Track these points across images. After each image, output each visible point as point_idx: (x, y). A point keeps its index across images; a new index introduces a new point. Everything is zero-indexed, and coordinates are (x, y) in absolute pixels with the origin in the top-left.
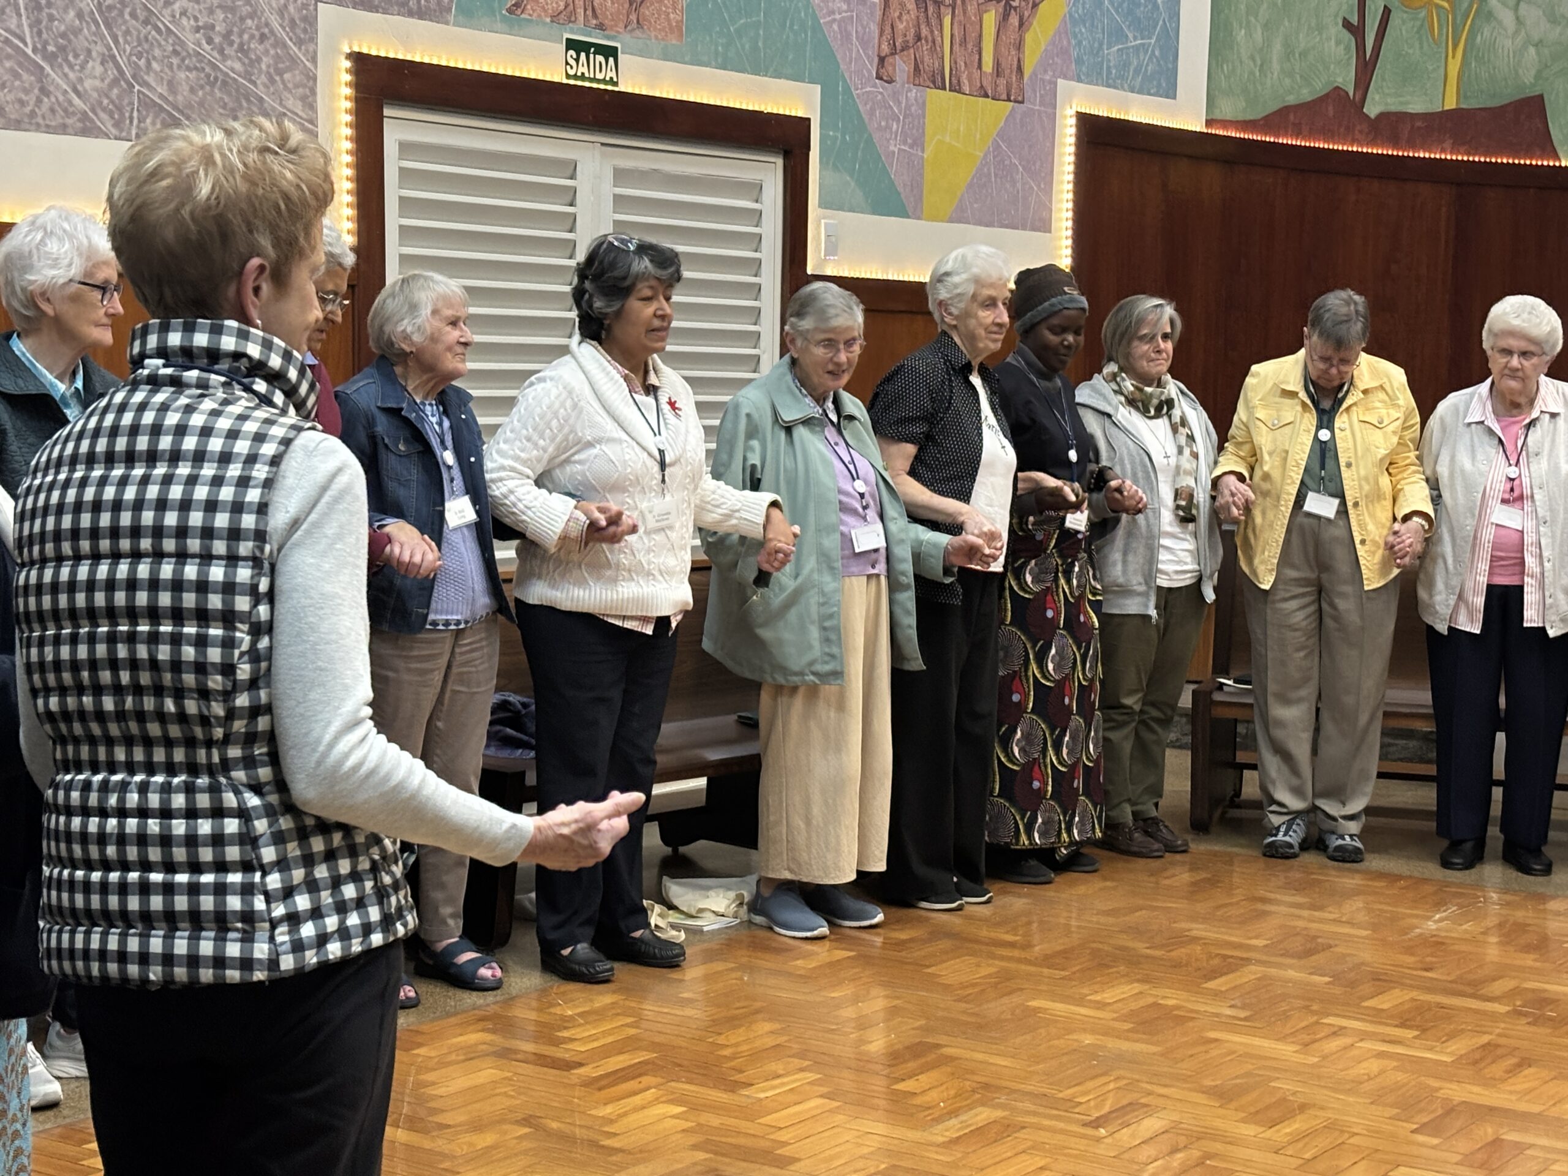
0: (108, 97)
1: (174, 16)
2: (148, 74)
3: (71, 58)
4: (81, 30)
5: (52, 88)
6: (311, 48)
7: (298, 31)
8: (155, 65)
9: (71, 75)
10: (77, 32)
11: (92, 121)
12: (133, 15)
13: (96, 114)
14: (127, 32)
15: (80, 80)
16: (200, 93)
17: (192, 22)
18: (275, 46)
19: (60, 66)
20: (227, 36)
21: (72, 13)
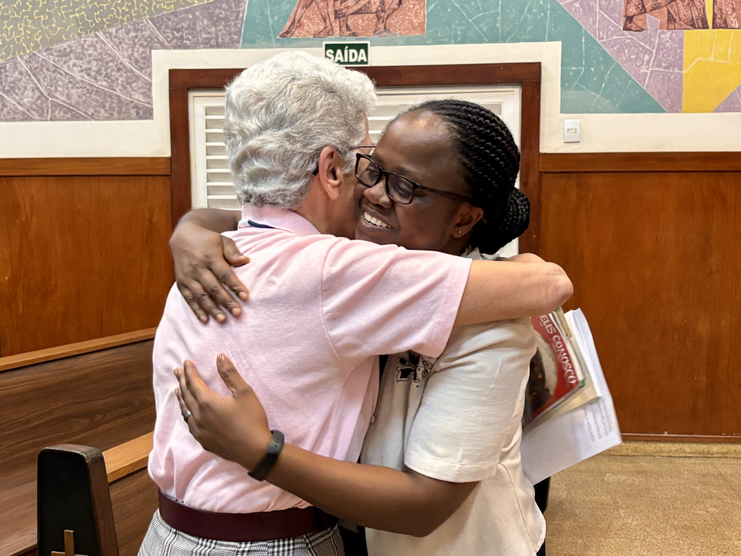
0: (35, 104)
1: (69, 67)
2: (55, 93)
3: (17, 91)
4: (21, 79)
5: (8, 104)
6: (148, 70)
8: (59, 89)
9: (17, 98)
10: (19, 80)
11: (27, 115)
12: (48, 70)
13: (30, 113)
14: (45, 77)
15: (22, 99)
16: (84, 98)
17: (79, 68)
18: (126, 72)
19: (12, 95)
20: (99, 72)
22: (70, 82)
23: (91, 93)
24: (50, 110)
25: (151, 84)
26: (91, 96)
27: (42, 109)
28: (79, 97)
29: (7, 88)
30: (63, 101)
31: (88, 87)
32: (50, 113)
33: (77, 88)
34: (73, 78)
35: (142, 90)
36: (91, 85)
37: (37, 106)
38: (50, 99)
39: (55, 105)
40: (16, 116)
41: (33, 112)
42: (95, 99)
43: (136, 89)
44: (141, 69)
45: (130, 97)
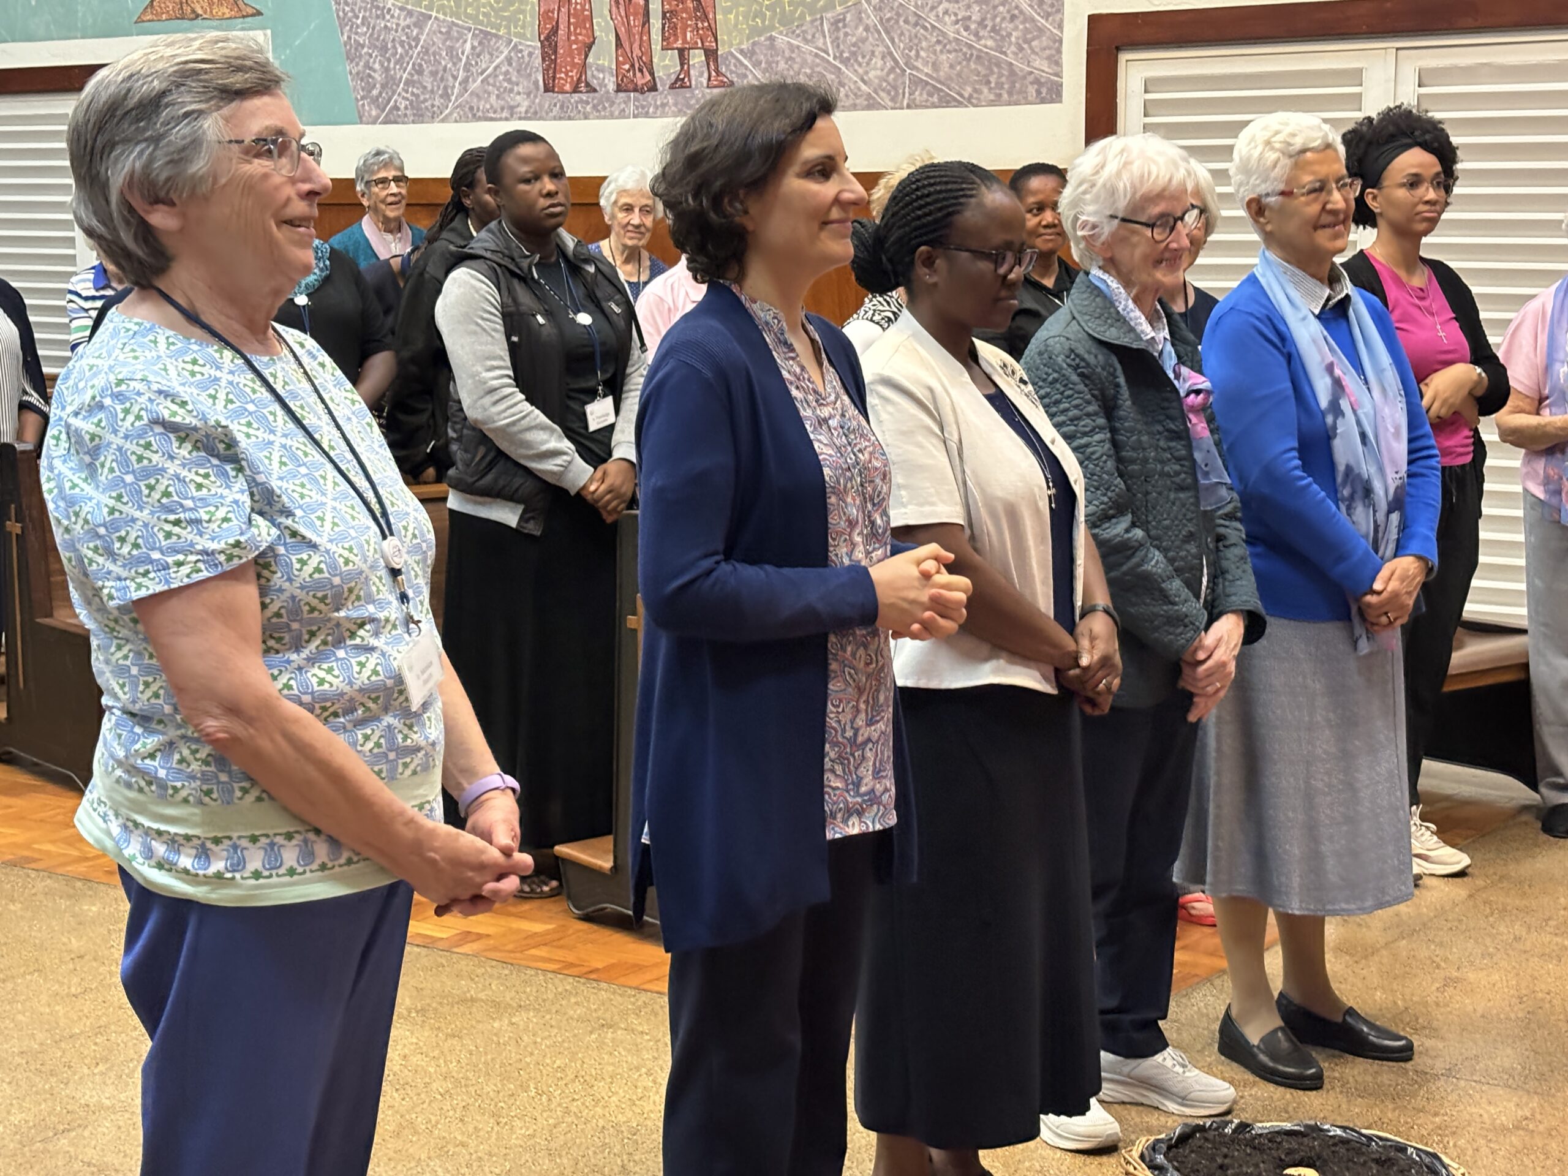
0: (886, 81)
1: (938, 16)
2: (916, 60)
3: (860, 59)
4: (867, 39)
5: (846, 81)
6: (1058, 17)
7: (1045, 7)
8: (922, 54)
9: (860, 71)
10: (864, 40)
11: (874, 99)
12: (906, 22)
13: (877, 94)
14: (902, 34)
15: (867, 73)
16: (958, 68)
17: (953, 18)
18: (1023, 23)
19: (852, 65)
20: (982, 23)
21: (861, 29)
22: (939, 42)
23: (969, 60)
24: (907, 90)
25: (1061, 41)
26: (968, 65)
27: (895, 88)
28: (952, 67)
29: (846, 55)
30: (927, 75)
31: (965, 50)
32: (907, 95)
33: (949, 52)
34: (944, 34)
35: (1048, 52)
36: (971, 47)
37: (889, 84)
38: (908, 71)
39: (916, 82)
40: (858, 101)
41: (882, 94)
42: (976, 69)
43: (1037, 50)
44: (1047, 16)
45: (1028, 65)
